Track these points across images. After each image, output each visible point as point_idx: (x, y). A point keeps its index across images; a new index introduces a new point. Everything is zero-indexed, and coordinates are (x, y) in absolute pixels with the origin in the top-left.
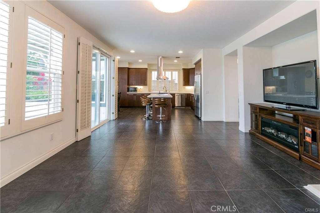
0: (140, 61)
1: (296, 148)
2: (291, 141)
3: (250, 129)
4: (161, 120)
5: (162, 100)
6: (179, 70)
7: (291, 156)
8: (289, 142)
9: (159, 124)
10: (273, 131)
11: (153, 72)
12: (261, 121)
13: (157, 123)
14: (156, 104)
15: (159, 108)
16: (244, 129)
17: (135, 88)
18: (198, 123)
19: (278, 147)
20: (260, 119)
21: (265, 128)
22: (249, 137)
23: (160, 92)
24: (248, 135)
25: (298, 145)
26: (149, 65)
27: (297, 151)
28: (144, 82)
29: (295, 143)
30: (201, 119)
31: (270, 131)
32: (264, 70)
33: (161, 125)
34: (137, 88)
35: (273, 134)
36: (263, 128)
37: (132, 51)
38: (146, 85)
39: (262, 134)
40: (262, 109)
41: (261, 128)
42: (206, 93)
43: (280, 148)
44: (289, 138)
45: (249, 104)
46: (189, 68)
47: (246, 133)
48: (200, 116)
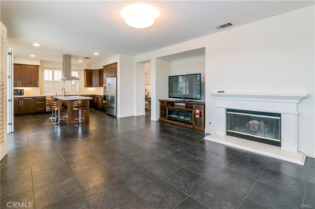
0: (33, 56)
1: (191, 123)
2: (187, 120)
3: (159, 117)
4: (80, 123)
5: (79, 102)
6: (80, 70)
7: (189, 128)
8: (186, 121)
9: (79, 126)
10: (176, 116)
11: (46, 71)
12: (168, 111)
13: (77, 126)
14: (75, 107)
15: (78, 111)
16: (155, 119)
17: (21, 90)
18: (114, 121)
19: (181, 125)
20: (167, 109)
21: (171, 115)
22: (159, 124)
23: (56, 94)
24: (158, 122)
25: (191, 121)
26: (42, 61)
27: (191, 124)
28: (34, 83)
29: (190, 120)
30: (116, 117)
31: (174, 116)
32: (169, 77)
33: (80, 127)
34: (23, 90)
35: (176, 118)
36: (169, 116)
37: (36, 45)
38: (38, 87)
39: (169, 119)
40: (169, 103)
41: (168, 116)
42: (122, 94)
43: (182, 125)
44: (186, 118)
45: (159, 100)
46: (92, 69)
47: (156, 121)
48: (115, 114)
